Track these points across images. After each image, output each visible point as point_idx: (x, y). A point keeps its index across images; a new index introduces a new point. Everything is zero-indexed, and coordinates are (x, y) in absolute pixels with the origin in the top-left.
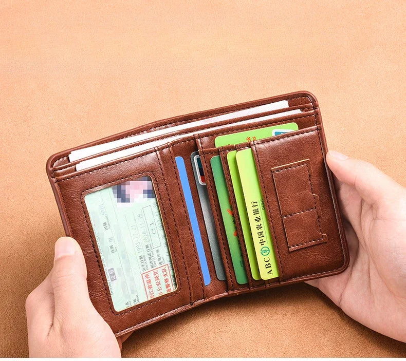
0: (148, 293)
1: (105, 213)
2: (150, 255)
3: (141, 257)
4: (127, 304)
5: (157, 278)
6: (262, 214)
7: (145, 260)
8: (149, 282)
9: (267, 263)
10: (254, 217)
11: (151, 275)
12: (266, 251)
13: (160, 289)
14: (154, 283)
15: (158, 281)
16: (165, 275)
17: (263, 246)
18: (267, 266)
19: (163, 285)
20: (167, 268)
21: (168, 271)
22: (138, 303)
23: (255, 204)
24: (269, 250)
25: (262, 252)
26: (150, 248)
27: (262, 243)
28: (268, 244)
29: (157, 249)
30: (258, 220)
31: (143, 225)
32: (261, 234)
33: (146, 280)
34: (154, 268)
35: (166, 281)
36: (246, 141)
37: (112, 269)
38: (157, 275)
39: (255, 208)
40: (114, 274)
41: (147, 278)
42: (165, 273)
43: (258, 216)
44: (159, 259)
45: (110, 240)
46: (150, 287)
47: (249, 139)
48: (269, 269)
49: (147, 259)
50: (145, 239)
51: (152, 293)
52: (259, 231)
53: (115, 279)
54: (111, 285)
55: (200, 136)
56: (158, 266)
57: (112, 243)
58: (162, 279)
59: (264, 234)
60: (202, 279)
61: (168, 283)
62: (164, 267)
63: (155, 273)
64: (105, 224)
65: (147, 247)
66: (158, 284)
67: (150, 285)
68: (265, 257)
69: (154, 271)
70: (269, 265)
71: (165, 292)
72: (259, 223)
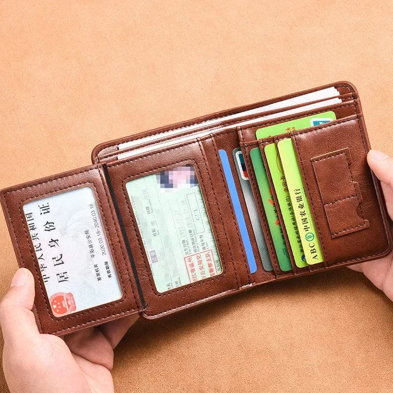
0: (191, 277)
1: (148, 198)
2: (193, 239)
3: (184, 242)
4: (168, 285)
5: (200, 262)
6: (304, 201)
7: (188, 244)
8: (192, 265)
9: (312, 248)
10: (298, 204)
11: (195, 260)
12: (311, 237)
13: (204, 273)
14: (197, 267)
15: (202, 265)
16: (208, 260)
17: (307, 232)
18: (312, 251)
19: (207, 269)
20: (210, 254)
21: (212, 257)
22: (180, 286)
23: (298, 192)
24: (313, 236)
25: (307, 238)
26: (193, 233)
27: (306, 229)
28: (312, 230)
29: (201, 234)
30: (302, 206)
31: (186, 211)
32: (305, 220)
33: (188, 264)
34: (197, 253)
35: (210, 265)
36: (286, 132)
37: (154, 251)
38: (200, 259)
39: (298, 195)
40: (155, 256)
41: (190, 261)
42: (209, 258)
43: (301, 203)
44: (203, 244)
45: (153, 223)
46: (193, 271)
47: (289, 129)
48: (314, 254)
49: (190, 244)
50: (188, 224)
51: (195, 276)
52: (303, 218)
53: (157, 261)
54: (153, 266)
55: (242, 128)
56: (201, 250)
57: (155, 227)
58: (205, 264)
59: (308, 220)
60: (247, 266)
61: (212, 268)
62: (208, 252)
63: (198, 258)
64: (147, 208)
65: (190, 232)
66: (202, 268)
67: (192, 268)
68: (310, 242)
69: (198, 255)
70: (314, 251)
71: (208, 275)
72: (302, 210)
